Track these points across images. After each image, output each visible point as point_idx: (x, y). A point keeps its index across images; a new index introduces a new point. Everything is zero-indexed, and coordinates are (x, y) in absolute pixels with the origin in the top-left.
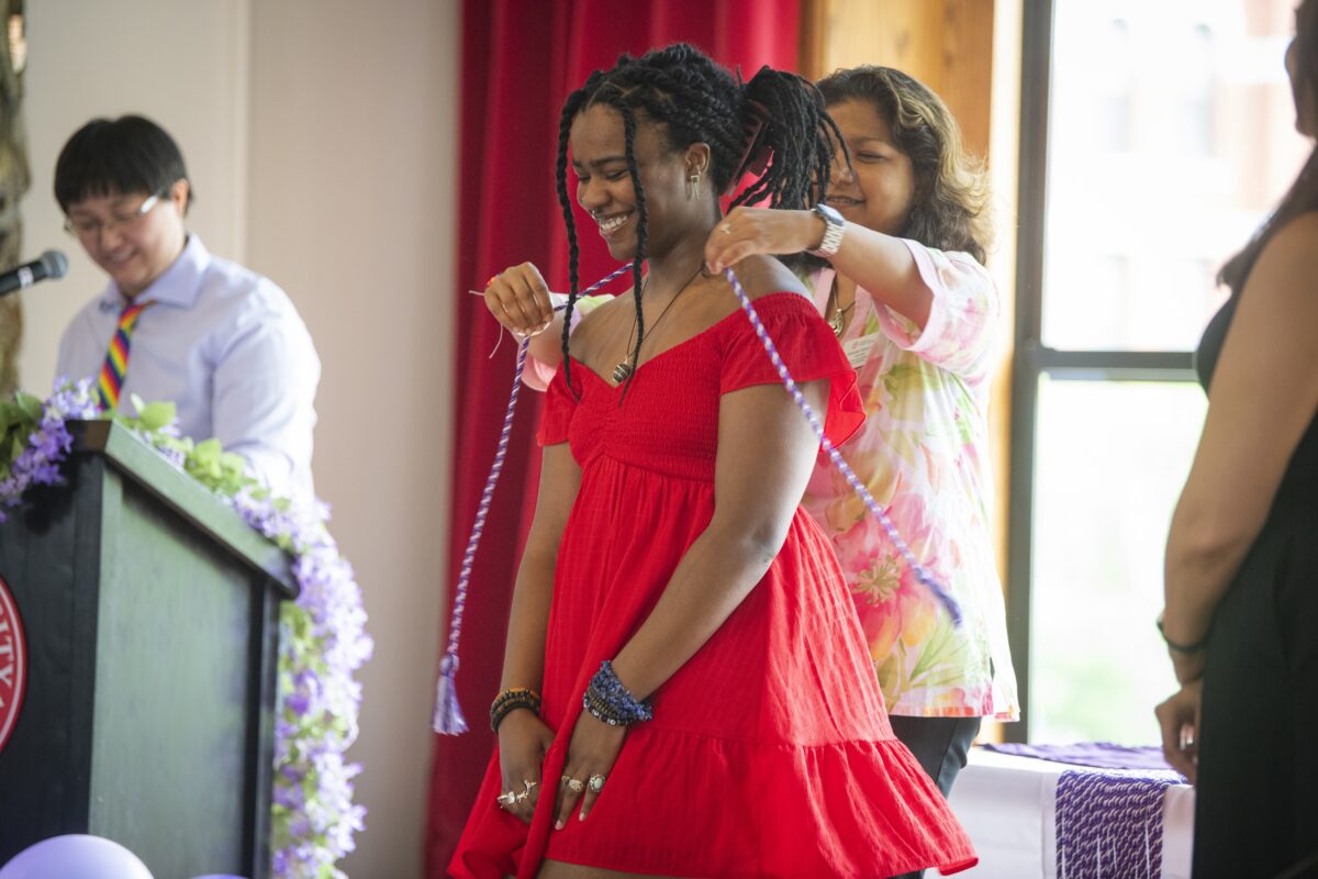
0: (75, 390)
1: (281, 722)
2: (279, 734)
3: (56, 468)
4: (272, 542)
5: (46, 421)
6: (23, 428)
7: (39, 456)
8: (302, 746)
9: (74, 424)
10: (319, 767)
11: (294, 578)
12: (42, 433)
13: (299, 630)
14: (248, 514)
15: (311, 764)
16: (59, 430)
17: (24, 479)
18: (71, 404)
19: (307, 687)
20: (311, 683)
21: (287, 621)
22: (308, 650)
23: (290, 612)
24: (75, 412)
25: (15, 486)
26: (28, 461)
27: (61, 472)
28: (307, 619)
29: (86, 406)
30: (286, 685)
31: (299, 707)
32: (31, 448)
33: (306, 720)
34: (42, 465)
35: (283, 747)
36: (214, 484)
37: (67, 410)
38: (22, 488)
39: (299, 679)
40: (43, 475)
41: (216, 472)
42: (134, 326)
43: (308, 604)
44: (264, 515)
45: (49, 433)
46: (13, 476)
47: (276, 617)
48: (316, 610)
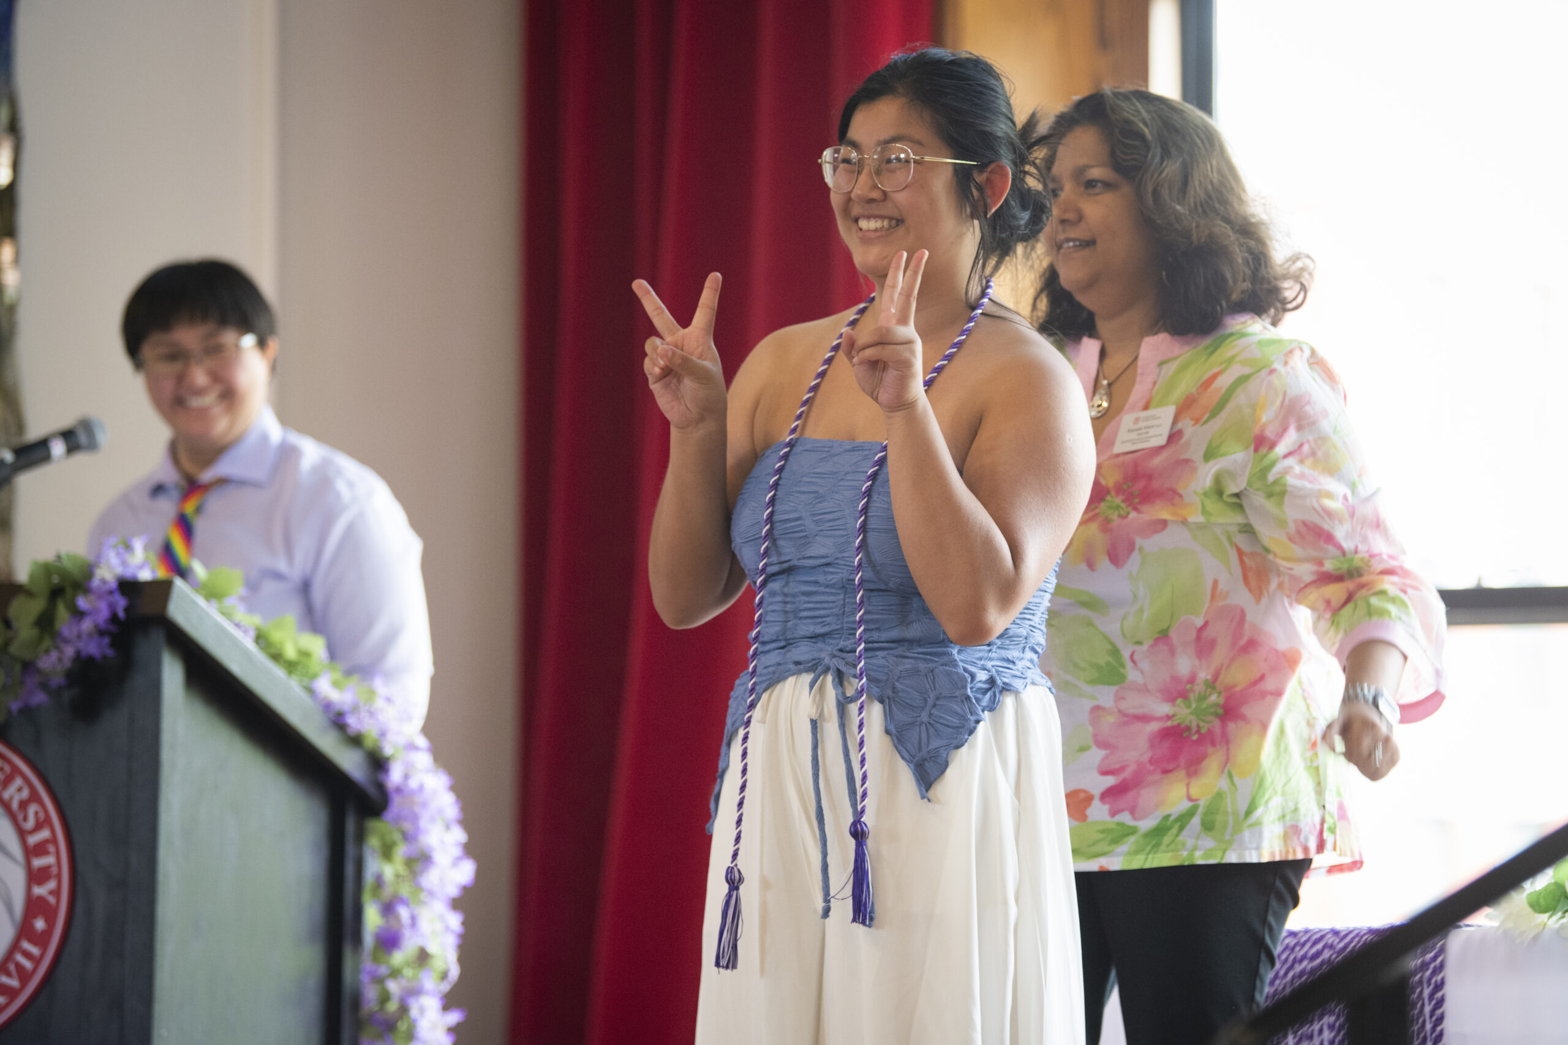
0: (128, 547)
1: (367, 964)
2: (365, 979)
3: (106, 640)
4: (355, 741)
5: (95, 582)
6: (69, 592)
7: (87, 625)
8: (393, 986)
9: (128, 587)
10: (414, 1012)
11: (381, 788)
12: (91, 597)
13: (387, 852)
14: (327, 706)
15: (404, 1009)
16: (111, 592)
17: (69, 651)
18: (124, 563)
19: (398, 918)
20: (403, 912)
21: (373, 842)
22: (398, 876)
23: (378, 830)
24: (128, 573)
25: (60, 660)
26: (75, 630)
27: (112, 645)
28: (397, 836)
29: (141, 567)
30: (372, 918)
31: (389, 941)
32: (79, 614)
33: (398, 958)
34: (90, 635)
35: (371, 993)
36: (291, 667)
37: (119, 570)
38: (67, 663)
39: (388, 909)
40: (93, 648)
41: (290, 653)
42: (199, 510)
43: (398, 819)
44: (346, 708)
45: (100, 596)
46: (57, 648)
47: (361, 837)
48: (407, 826)
